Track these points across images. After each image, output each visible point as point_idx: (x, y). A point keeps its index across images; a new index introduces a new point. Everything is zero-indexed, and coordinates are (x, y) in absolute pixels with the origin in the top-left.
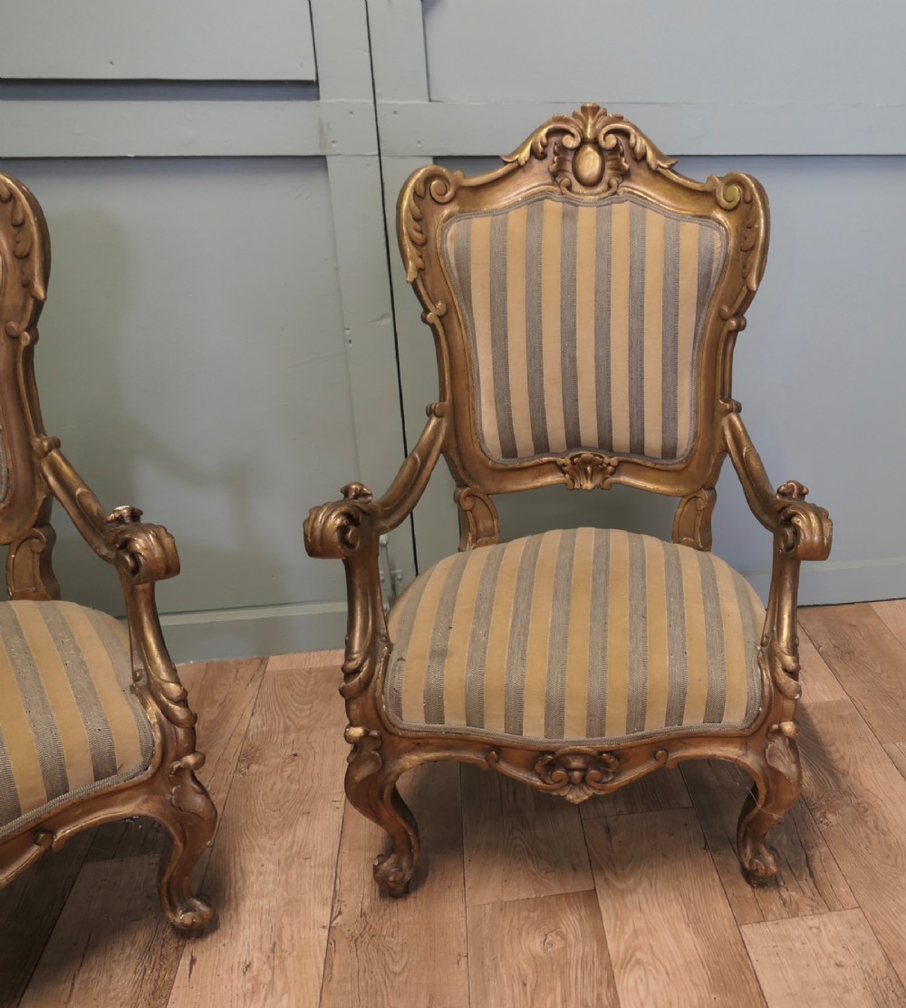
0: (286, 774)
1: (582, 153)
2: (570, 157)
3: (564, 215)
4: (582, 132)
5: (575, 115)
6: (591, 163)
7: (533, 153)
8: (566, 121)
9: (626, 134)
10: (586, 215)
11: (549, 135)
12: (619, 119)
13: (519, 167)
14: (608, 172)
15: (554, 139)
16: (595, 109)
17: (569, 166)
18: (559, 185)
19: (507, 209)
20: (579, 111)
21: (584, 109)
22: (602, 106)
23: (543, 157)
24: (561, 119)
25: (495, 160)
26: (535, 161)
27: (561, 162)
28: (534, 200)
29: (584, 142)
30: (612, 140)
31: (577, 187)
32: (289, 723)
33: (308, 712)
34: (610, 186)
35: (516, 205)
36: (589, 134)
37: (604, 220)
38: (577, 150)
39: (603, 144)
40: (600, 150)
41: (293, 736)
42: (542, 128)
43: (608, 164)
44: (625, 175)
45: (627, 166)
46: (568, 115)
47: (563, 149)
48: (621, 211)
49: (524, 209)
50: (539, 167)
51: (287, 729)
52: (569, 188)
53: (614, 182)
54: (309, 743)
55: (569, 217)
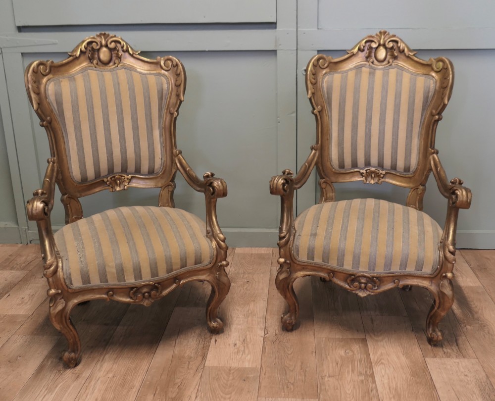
0: (245, 287)
1: (379, 49)
2: (374, 51)
3: (370, 73)
4: (379, 41)
5: (377, 35)
6: (382, 53)
7: (359, 49)
8: (373, 37)
9: (397, 42)
10: (379, 74)
11: (366, 42)
12: (394, 36)
13: (353, 55)
14: (388, 57)
15: (368, 44)
16: (385, 32)
17: (373, 55)
18: (368, 62)
19: (347, 71)
20: (378, 34)
21: (380, 32)
22: (388, 31)
23: (363, 51)
24: (371, 36)
25: (344, 51)
26: (360, 52)
27: (370, 53)
28: (358, 68)
29: (380, 45)
30: (391, 44)
31: (376, 62)
32: (245, 271)
33: (252, 268)
34: (389, 62)
35: (351, 69)
36: (382, 42)
37: (386, 75)
38: (377, 48)
39: (387, 46)
40: (386, 48)
41: (246, 275)
42: (363, 40)
43: (389, 54)
44: (395, 58)
45: (396, 54)
46: (374, 35)
47: (371, 48)
48: (393, 72)
49: (354, 71)
50: (362, 55)
51: (244, 273)
52: (373, 63)
53: (391, 61)
54: (253, 279)
55: (372, 74)
